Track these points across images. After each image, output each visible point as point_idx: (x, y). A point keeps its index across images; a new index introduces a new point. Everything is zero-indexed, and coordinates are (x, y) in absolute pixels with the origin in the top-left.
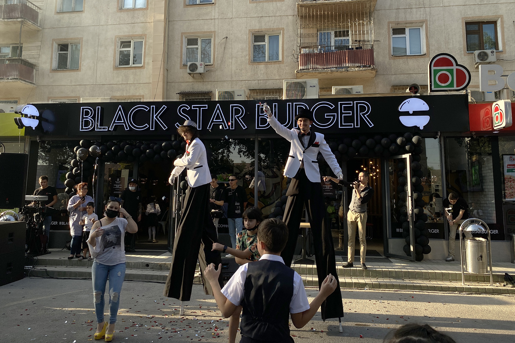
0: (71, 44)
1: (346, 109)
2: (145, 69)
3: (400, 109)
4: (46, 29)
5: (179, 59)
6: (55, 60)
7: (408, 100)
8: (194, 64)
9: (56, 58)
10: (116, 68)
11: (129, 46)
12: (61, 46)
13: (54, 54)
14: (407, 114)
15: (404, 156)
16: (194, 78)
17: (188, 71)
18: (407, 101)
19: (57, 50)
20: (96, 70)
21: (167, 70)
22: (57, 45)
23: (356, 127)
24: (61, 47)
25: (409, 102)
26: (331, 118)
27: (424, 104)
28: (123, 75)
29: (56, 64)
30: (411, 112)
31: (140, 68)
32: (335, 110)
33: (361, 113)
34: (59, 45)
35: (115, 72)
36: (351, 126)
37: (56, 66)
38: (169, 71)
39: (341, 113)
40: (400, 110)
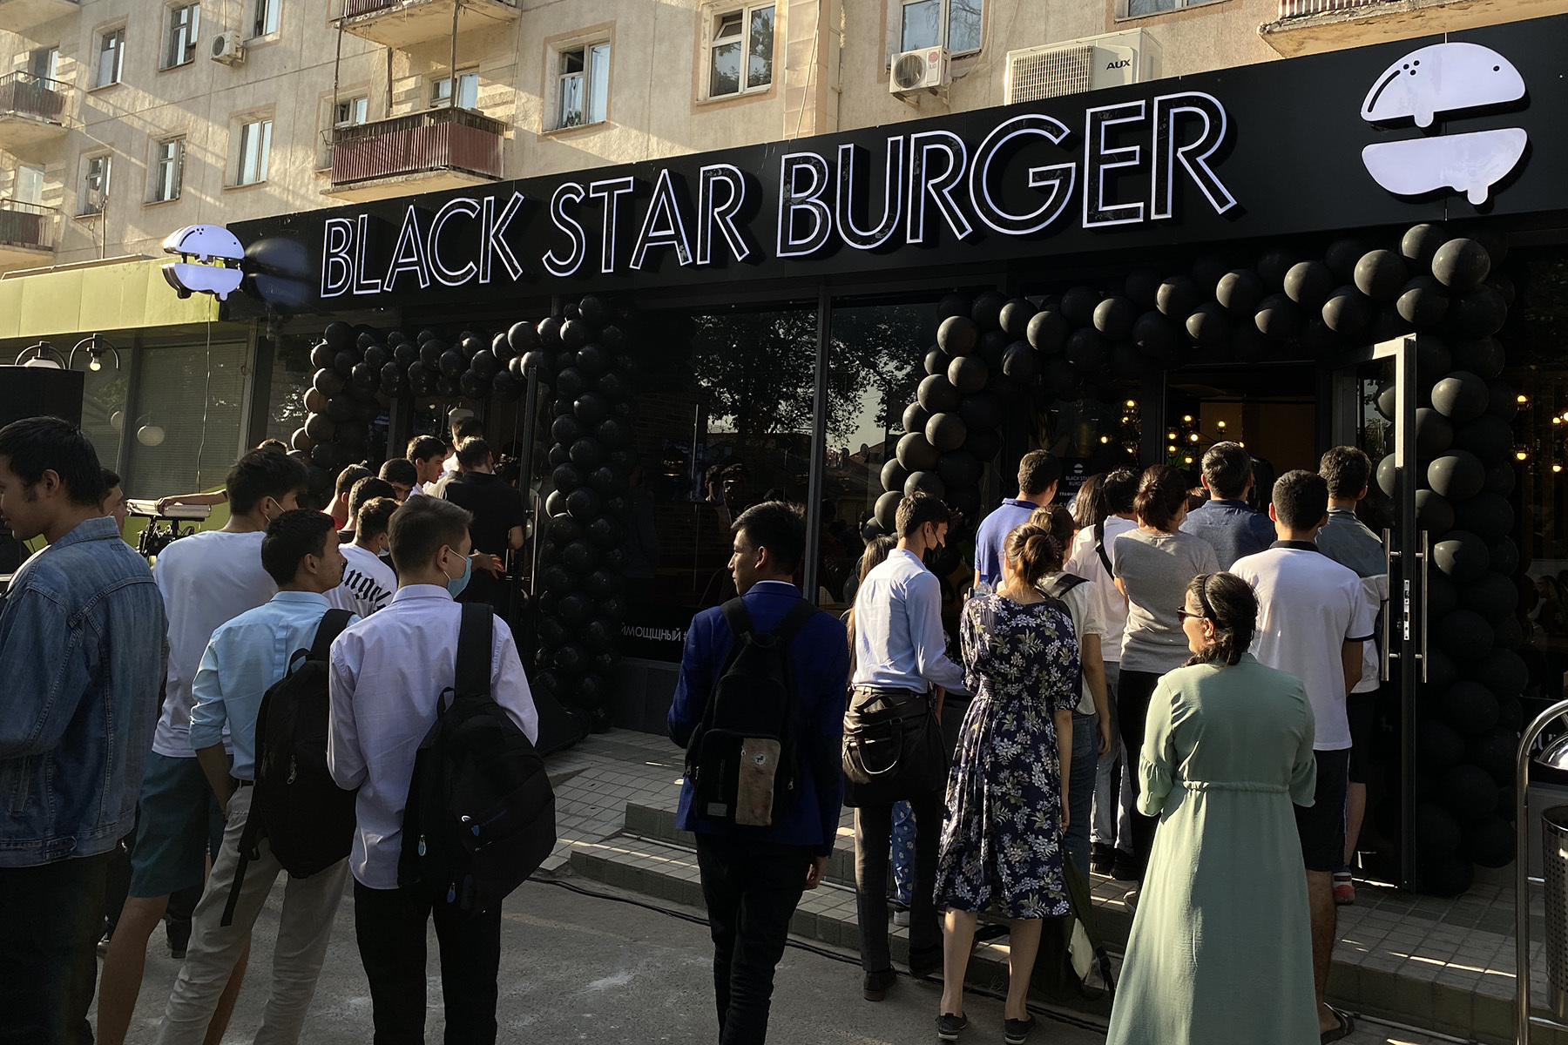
0: (590, 46)
1: (1116, 136)
2: (777, 99)
3: (1370, 110)
4: (531, 10)
5: (876, 50)
6: (553, 101)
7: (1409, 59)
8: (911, 56)
9: (555, 97)
10: (700, 106)
11: (737, 29)
12: (570, 56)
13: (548, 84)
14: (1402, 128)
15: (1381, 350)
16: (918, 110)
17: (894, 87)
18: (1406, 67)
19: (556, 72)
20: (649, 120)
21: (840, 94)
22: (556, 57)
23: (1154, 216)
24: (569, 59)
25: (1415, 68)
26: (1053, 185)
27: (1496, 69)
28: (718, 127)
29: (555, 114)
30: (1424, 120)
31: (763, 97)
32: (1072, 147)
33: (1181, 150)
34: (564, 54)
35: (697, 117)
36: (1133, 213)
37: (555, 120)
38: (844, 96)
39: (1097, 159)
40: (1366, 115)
